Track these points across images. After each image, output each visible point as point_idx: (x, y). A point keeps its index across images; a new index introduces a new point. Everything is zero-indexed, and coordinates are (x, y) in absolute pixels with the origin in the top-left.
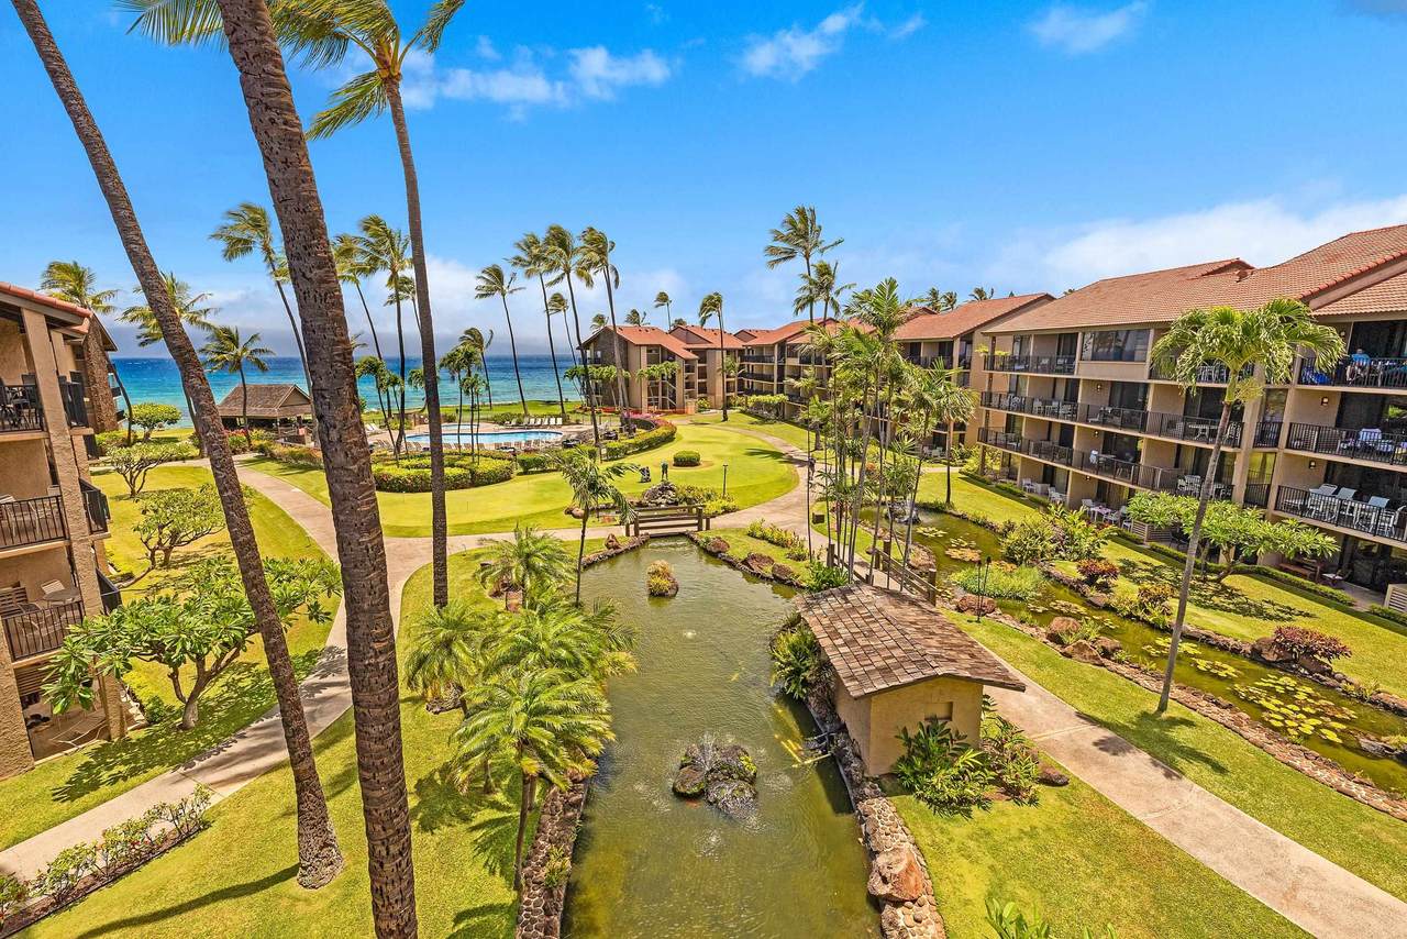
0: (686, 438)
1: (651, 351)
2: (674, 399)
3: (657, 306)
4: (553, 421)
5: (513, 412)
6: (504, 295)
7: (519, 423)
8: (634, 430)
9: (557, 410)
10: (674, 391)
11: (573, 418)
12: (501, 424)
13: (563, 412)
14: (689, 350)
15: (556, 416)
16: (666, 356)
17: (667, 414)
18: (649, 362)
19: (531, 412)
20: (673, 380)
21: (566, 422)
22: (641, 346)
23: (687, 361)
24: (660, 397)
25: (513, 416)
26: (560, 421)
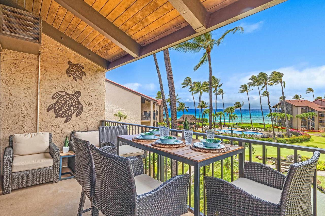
0: (315, 141)
1: (303, 108)
2: (314, 126)
3: (307, 93)
4: (260, 130)
5: (248, 126)
6: (247, 92)
7: (249, 129)
8: (291, 136)
9: (263, 126)
10: (314, 123)
11: (268, 129)
12: (244, 129)
13: (265, 127)
14: (322, 108)
15: (262, 128)
16: (310, 110)
17: (310, 131)
18: (302, 112)
19: (254, 126)
20: (313, 119)
21: (265, 130)
22: (298, 106)
23: (320, 112)
24: (307, 125)
25: (247, 127)
26: (263, 130)
